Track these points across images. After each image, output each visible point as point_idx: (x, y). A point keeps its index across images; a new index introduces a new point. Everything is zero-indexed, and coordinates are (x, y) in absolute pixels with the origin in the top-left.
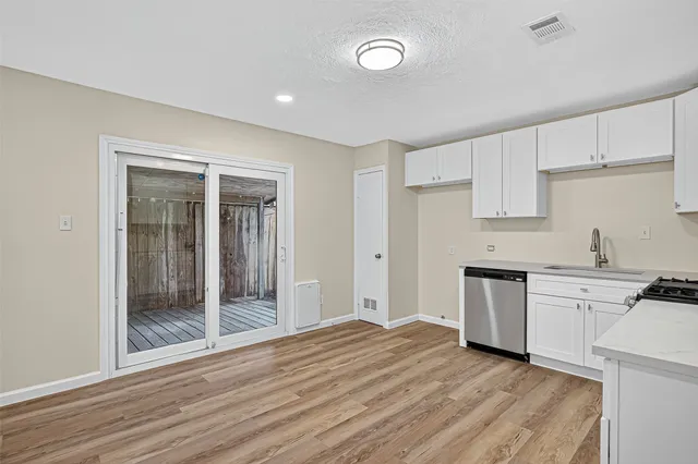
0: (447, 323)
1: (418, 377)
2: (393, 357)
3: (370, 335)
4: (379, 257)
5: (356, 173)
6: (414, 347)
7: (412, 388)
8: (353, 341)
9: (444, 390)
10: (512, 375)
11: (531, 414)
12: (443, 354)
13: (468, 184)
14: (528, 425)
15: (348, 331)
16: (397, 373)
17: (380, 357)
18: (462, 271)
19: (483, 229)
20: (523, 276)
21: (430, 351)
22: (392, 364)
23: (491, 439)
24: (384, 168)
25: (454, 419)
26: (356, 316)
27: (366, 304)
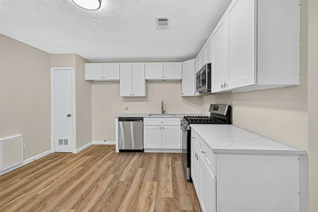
0: (108, 143)
1: (101, 176)
2: (84, 169)
3: (64, 160)
4: (69, 116)
5: (52, 69)
6: (95, 160)
7: (100, 184)
8: (53, 168)
9: (116, 178)
10: (140, 159)
11: (153, 174)
12: (110, 159)
13: (118, 82)
14: (154, 179)
15: (48, 162)
16: (89, 178)
17: (76, 172)
18: (117, 120)
19: (123, 101)
20: (142, 119)
21: (103, 159)
22: (84, 173)
23: (145, 194)
24: (73, 68)
25: (126, 191)
26: (52, 151)
27: (61, 142)
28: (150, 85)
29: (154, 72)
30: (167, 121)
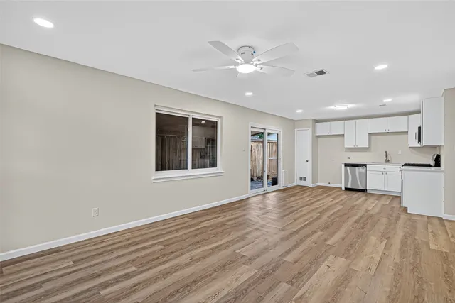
0: (332, 185)
3: (304, 190)
4: (307, 161)
5: (296, 130)
13: (342, 136)
18: (343, 165)
20: (365, 165)
24: (310, 129)
26: (295, 184)
27: (301, 179)
28: (373, 137)
29: (378, 125)
30: (389, 168)
